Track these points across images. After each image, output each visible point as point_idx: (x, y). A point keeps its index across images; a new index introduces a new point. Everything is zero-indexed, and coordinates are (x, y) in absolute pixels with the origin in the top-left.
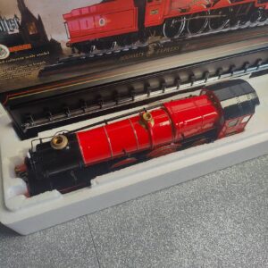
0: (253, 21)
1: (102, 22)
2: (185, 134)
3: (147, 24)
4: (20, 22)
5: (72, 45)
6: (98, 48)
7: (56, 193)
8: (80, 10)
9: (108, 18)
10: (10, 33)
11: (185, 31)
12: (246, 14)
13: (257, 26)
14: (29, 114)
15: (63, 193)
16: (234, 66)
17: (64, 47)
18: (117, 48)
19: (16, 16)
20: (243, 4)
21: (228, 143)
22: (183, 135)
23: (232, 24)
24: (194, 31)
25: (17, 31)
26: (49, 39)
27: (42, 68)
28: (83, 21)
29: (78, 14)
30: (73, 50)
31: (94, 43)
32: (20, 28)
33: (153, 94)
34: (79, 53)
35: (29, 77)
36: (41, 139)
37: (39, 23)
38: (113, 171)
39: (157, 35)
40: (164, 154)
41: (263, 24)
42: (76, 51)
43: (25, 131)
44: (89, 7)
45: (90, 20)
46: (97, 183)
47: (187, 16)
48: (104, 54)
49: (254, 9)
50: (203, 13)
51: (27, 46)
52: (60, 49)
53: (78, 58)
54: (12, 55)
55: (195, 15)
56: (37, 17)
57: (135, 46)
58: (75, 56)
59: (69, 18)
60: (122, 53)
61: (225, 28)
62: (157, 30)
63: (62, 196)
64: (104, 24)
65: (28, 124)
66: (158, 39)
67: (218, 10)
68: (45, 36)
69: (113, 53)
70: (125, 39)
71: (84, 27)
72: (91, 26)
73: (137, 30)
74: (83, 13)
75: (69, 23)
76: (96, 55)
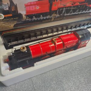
0: (85, 11)
1: (38, 8)
2: (67, 47)
3: (52, 10)
4: (9, 6)
5: (27, 16)
6: (35, 17)
7: (21, 68)
9: (40, 6)
10: (5, 10)
11: (64, 13)
12: (84, 8)
13: (86, 13)
14: (11, 39)
15: (23, 69)
16: (81, 25)
18: (42, 18)
19: (8, 3)
21: (81, 50)
22: (66, 47)
23: (79, 11)
24: (67, 13)
25: (7, 9)
26: (19, 13)
27: (15, 24)
28: (31, 7)
29: (30, 4)
31: (34, 15)
32: (9, 8)
33: (55, 34)
34: (29, 19)
35: (10, 27)
36: (15, 49)
38: (42, 60)
39: (55, 14)
42: (28, 18)
43: (9, 46)
44: (34, 2)
45: (34, 6)
46: (37, 65)
47: (66, 8)
48: (37, 20)
49: (86, 6)
50: (70, 7)
52: (22, 17)
53: (28, 21)
55: (68, 7)
56: (15, 5)
57: (48, 17)
58: (27, 19)
60: (43, 20)
61: (77, 12)
62: (55, 12)
63: (23, 70)
65: (10, 43)
67: (75, 6)
69: (40, 19)
70: (45, 14)
71: (31, 9)
72: (34, 9)
73: (49, 11)
74: (32, 4)
75: (26, 7)
76: (34, 20)
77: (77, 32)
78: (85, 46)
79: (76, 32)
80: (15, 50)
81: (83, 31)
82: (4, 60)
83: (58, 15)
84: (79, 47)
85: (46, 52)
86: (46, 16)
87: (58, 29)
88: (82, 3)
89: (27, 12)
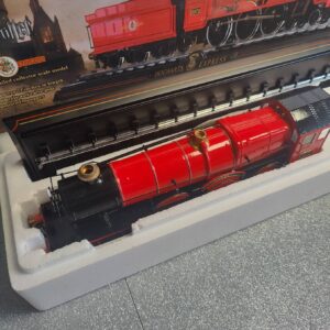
0: (312, 23)
1: (133, 25)
2: (251, 157)
4: (32, 26)
5: (96, 57)
6: (128, 60)
7: (86, 243)
8: (106, 9)
9: (139, 20)
11: (233, 37)
12: (304, 13)
14: (45, 144)
15: (95, 244)
16: (298, 75)
17: (86, 59)
18: (151, 61)
19: (27, 19)
22: (246, 158)
23: (288, 27)
24: (243, 37)
25: (28, 38)
26: (68, 49)
27: (58, 89)
28: (109, 24)
29: (102, 14)
30: (97, 63)
31: (123, 53)
32: (32, 34)
33: (200, 114)
34: (105, 67)
35: (42, 101)
36: (62, 175)
37: (55, 26)
38: (161, 210)
39: (198, 42)
40: (225, 185)
41: (324, 26)
42: (101, 64)
43: (40, 167)
44: (117, 6)
45: (118, 22)
46: (141, 227)
47: (235, 17)
48: (135, 69)
49: (313, 7)
50: (253, 13)
51: (42, 59)
52: (82, 62)
53: (104, 75)
54: (20, 69)
55: (244, 14)
56: (53, 20)
57: (173, 57)
58: (100, 71)
59: (93, 21)
60: (158, 67)
61: (280, 31)
62: (198, 35)
63: (94, 249)
64: (134, 29)
65: (44, 158)
66: (200, 47)
67: (272, 8)
68: (63, 45)
69: (146, 67)
70: (160, 48)
71: (111, 33)
72: (120, 31)
73: (175, 35)
74: (110, 13)
75: (93, 26)
76: (125, 71)
77: (284, 102)
78: (318, 150)
79: (281, 101)
80: (59, 178)
81: (303, 94)
82: (29, 219)
83: (210, 48)
84: (295, 155)
85: (173, 181)
86: (165, 53)
87: (213, 97)
89: (97, 43)
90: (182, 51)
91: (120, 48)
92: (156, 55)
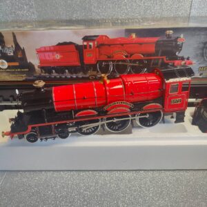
1: (58, 56)
5: (39, 67)
6: (56, 72)
8: (45, 48)
9: (61, 55)
17: (36, 68)
20: (155, 59)
25: (12, 54)
26: (28, 61)
28: (47, 54)
29: (43, 50)
30: (42, 71)
31: (53, 68)
32: (14, 53)
34: (45, 73)
37: (23, 52)
39: (94, 70)
42: (44, 71)
45: (51, 54)
48: (60, 77)
51: (17, 64)
54: (9, 67)
59: (39, 51)
62: (93, 67)
64: (58, 58)
66: (95, 73)
67: (136, 60)
68: (26, 59)
71: (47, 58)
72: (51, 58)
73: (80, 65)
76: (55, 77)
88: (150, 55)
89: (41, 61)
90: (85, 73)
91: (52, 66)
92: (71, 72)
